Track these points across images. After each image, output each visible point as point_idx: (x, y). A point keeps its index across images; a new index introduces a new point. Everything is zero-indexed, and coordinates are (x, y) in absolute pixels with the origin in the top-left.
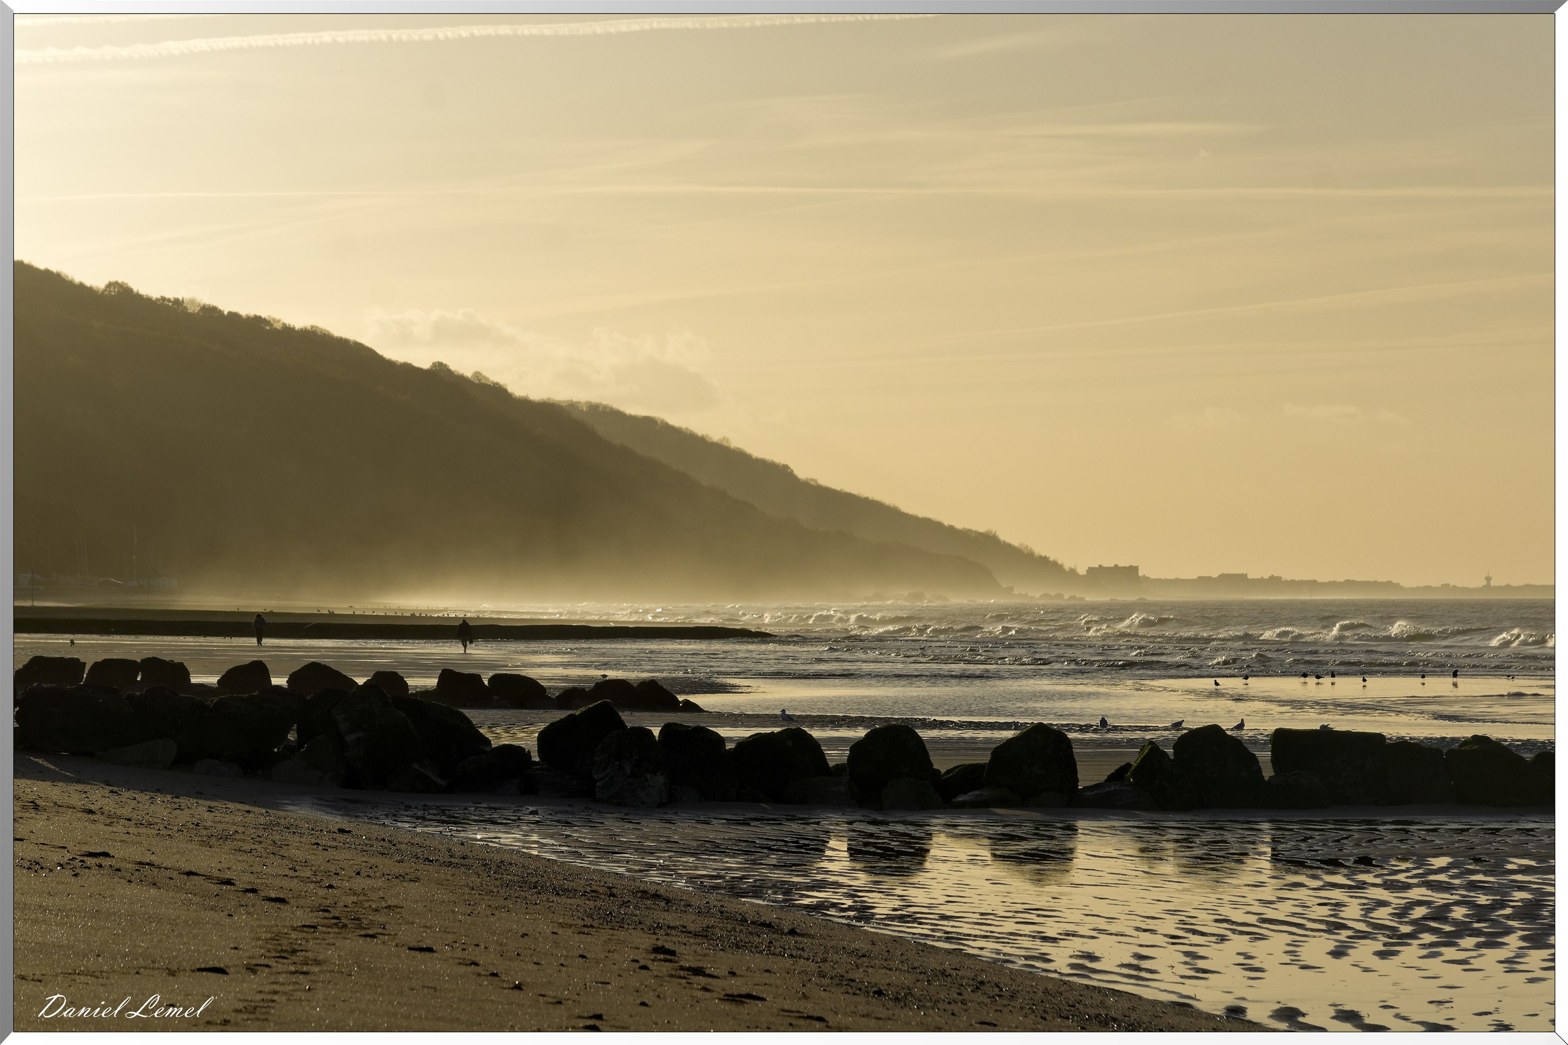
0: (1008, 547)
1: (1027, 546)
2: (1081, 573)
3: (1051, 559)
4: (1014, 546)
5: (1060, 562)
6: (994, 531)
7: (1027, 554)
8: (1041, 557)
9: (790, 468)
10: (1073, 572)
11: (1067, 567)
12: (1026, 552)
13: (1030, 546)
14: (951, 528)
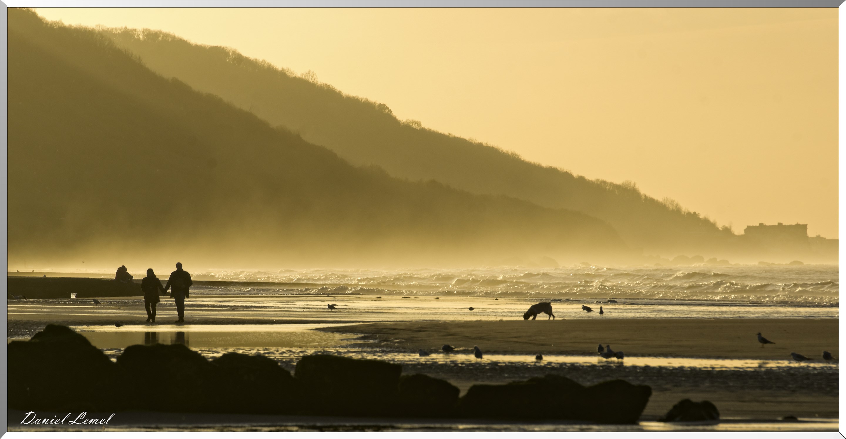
0: (651, 202)
1: (673, 201)
2: (736, 233)
3: (702, 216)
4: (657, 201)
5: (712, 220)
6: (633, 183)
7: (673, 210)
8: (689, 214)
9: (387, 108)
10: (727, 231)
11: (720, 225)
12: (671, 208)
13: (676, 202)
14: (581, 180)
